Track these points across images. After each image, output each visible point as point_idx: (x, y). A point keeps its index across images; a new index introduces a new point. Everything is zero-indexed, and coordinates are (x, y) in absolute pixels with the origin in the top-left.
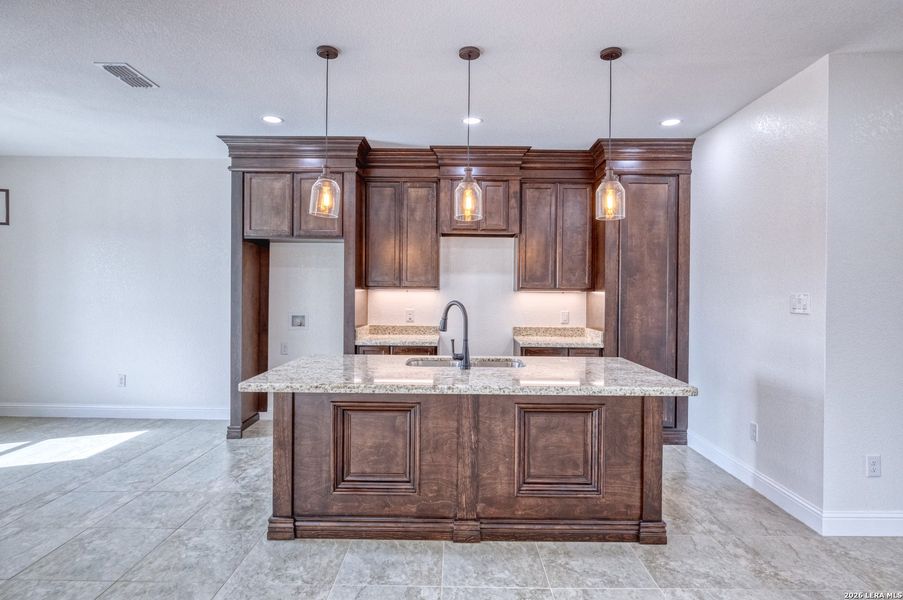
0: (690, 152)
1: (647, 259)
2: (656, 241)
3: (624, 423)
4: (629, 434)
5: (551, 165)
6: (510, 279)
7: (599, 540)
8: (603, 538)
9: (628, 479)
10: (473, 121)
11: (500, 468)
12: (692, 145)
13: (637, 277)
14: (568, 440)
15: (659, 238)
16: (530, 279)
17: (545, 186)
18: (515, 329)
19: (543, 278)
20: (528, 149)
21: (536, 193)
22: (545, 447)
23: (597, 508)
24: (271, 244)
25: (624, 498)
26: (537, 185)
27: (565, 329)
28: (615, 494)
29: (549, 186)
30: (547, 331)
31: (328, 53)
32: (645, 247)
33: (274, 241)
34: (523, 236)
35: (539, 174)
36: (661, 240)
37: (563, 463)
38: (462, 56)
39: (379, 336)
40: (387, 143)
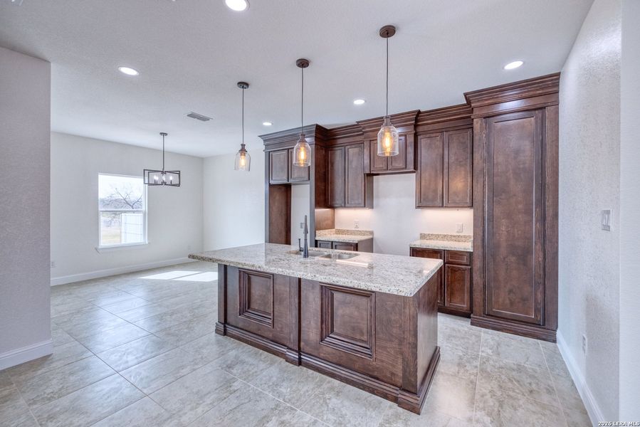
0: (557, 85)
1: (512, 182)
2: (521, 166)
3: (389, 309)
4: (393, 318)
5: (439, 120)
6: (412, 201)
7: (370, 392)
8: (373, 391)
9: (392, 352)
10: (359, 102)
11: (312, 323)
12: (559, 79)
13: (503, 197)
14: (356, 313)
15: (524, 164)
16: (424, 201)
17: (434, 135)
18: (421, 234)
19: (434, 199)
20: (419, 112)
21: (428, 141)
22: (343, 316)
23: (370, 367)
24: (292, 186)
25: (390, 367)
26: (428, 136)
27: (459, 236)
28: (382, 361)
29: (438, 134)
30: (445, 237)
31: (243, 85)
32: (511, 171)
33: (294, 185)
34: (419, 171)
35: (431, 127)
36: (527, 165)
37: (353, 329)
38: (299, 65)
39: (341, 236)
40: (335, 125)
